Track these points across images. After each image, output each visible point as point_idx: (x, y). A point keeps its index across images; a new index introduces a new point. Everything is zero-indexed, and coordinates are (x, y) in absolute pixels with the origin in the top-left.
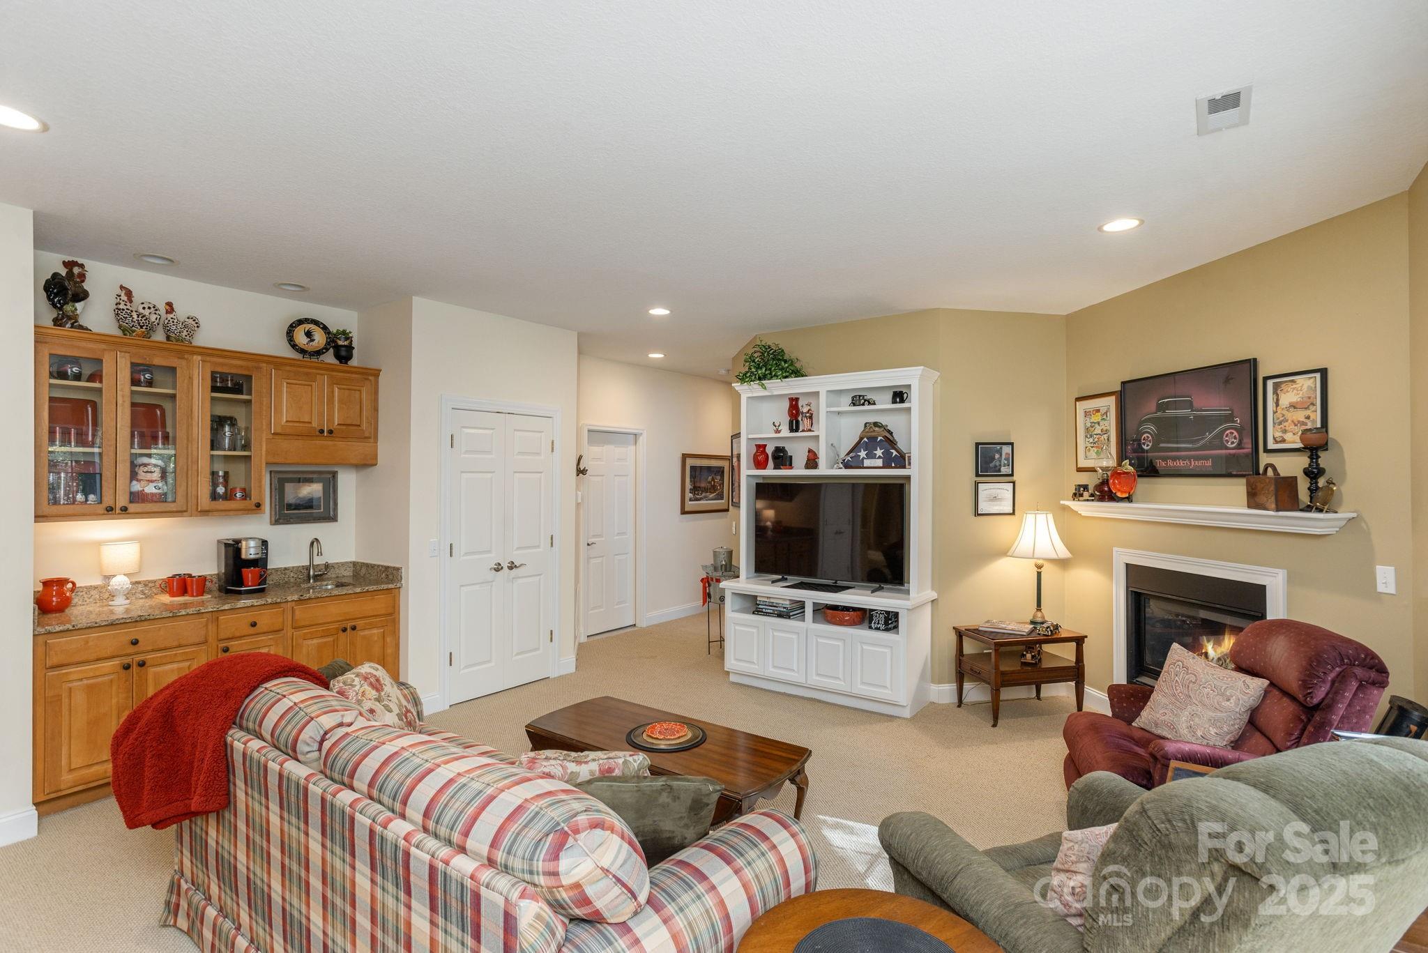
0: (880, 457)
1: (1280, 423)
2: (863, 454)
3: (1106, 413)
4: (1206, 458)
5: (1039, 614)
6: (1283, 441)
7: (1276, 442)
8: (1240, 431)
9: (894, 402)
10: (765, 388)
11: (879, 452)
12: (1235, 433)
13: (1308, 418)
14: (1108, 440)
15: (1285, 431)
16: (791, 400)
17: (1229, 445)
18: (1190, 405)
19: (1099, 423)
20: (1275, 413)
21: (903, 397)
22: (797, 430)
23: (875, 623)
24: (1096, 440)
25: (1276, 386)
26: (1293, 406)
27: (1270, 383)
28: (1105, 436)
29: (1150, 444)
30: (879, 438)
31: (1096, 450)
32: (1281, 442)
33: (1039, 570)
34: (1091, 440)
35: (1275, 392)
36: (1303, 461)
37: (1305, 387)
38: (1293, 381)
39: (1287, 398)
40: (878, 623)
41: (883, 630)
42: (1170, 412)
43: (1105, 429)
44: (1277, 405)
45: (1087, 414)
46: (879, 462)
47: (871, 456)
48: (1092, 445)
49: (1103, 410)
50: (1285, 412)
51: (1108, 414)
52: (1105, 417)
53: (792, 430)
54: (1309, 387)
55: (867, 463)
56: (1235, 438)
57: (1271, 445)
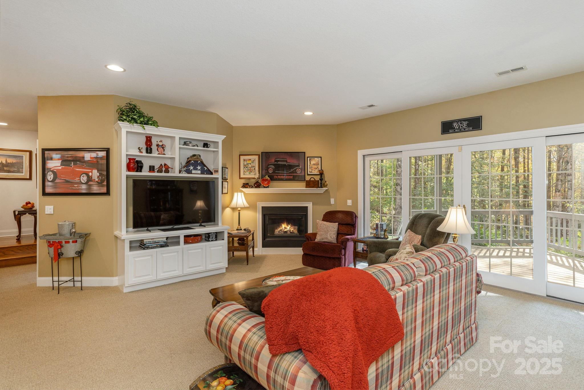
0: (199, 170)
1: (311, 168)
2: (191, 168)
3: (254, 161)
4: (291, 176)
5: (239, 226)
6: (312, 172)
7: (310, 172)
8: (301, 169)
9: (204, 147)
10: (145, 129)
11: (199, 168)
12: (300, 170)
13: (318, 167)
14: (254, 169)
15: (312, 170)
16: (147, 137)
17: (298, 172)
18: (286, 161)
19: (250, 164)
20: (310, 165)
21: (208, 146)
22: (151, 153)
23: (211, 239)
24: (249, 169)
25: (310, 159)
26: (314, 164)
27: (308, 158)
28: (253, 168)
29: (272, 171)
30: (199, 162)
31: (249, 172)
32: (311, 172)
33: (239, 212)
34: (247, 169)
35: (310, 161)
36: (319, 177)
37: (317, 160)
38: (314, 159)
39: (313, 162)
40: (213, 238)
41: (215, 240)
42: (279, 163)
43: (253, 166)
44: (310, 164)
45: (244, 160)
46: (199, 172)
47: (195, 169)
48: (247, 170)
49: (252, 160)
50: (312, 166)
51: (255, 161)
52: (253, 162)
53: (147, 152)
54: (318, 161)
55: (193, 172)
56: (300, 171)
57: (309, 173)
